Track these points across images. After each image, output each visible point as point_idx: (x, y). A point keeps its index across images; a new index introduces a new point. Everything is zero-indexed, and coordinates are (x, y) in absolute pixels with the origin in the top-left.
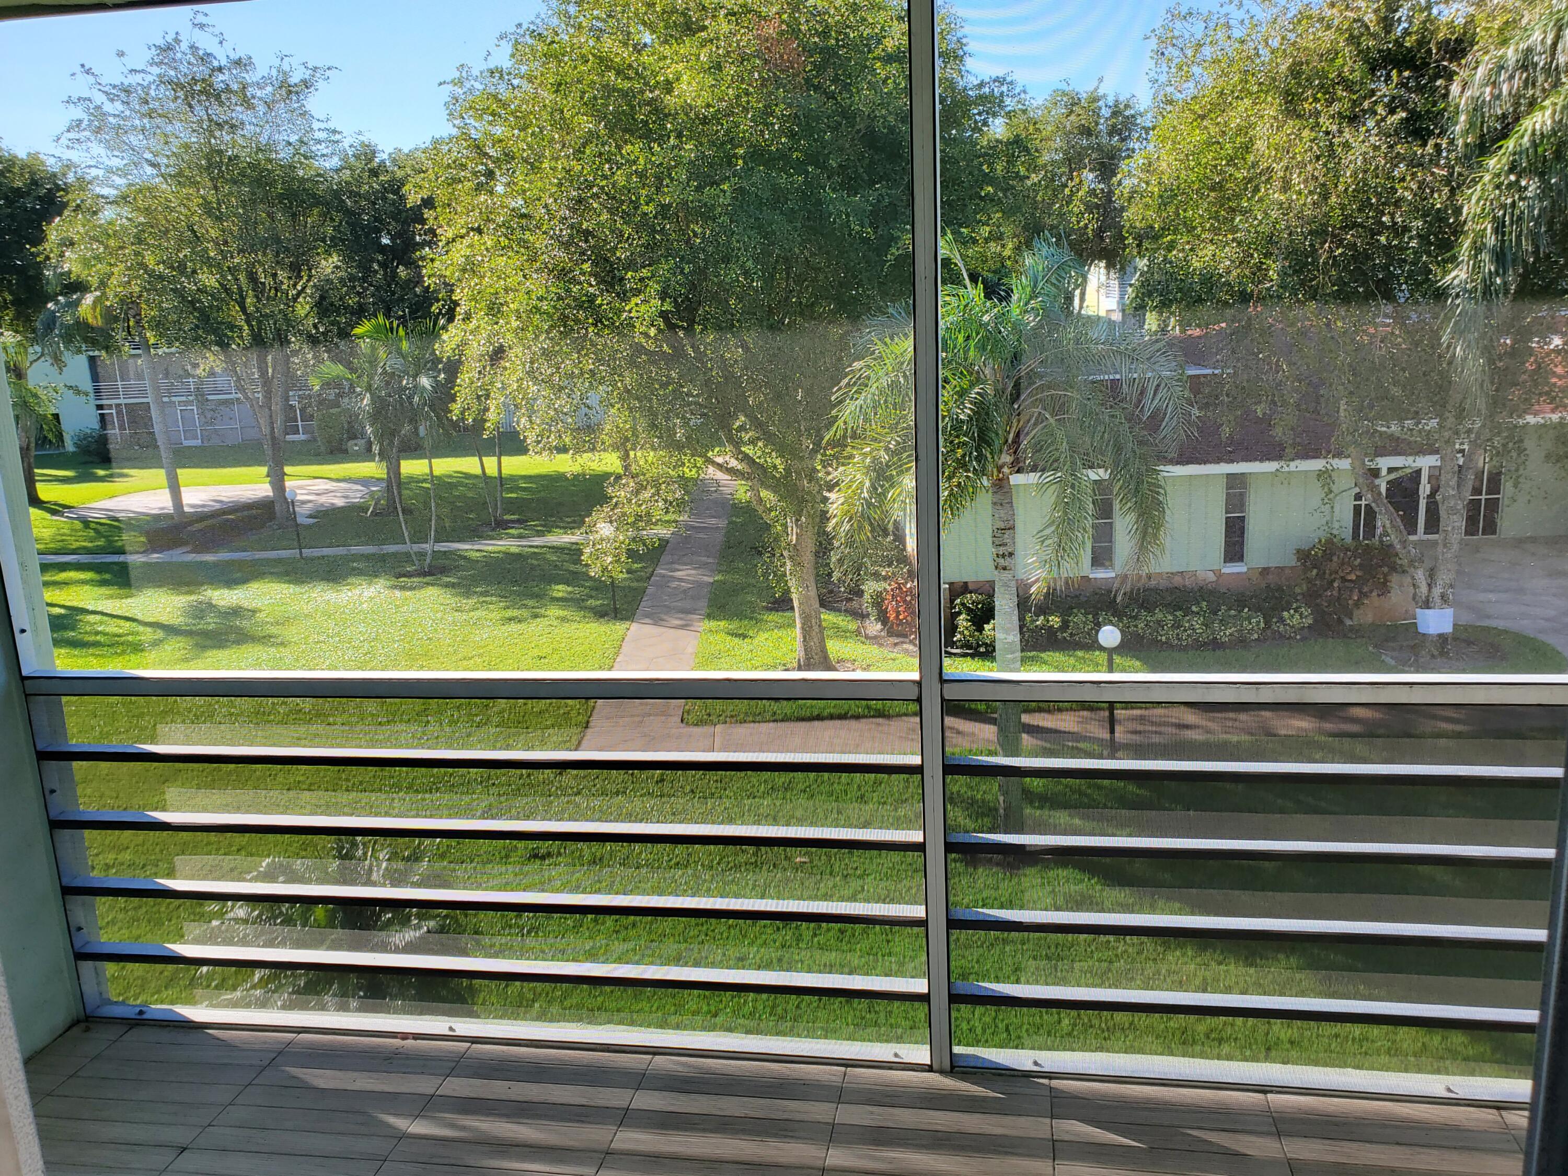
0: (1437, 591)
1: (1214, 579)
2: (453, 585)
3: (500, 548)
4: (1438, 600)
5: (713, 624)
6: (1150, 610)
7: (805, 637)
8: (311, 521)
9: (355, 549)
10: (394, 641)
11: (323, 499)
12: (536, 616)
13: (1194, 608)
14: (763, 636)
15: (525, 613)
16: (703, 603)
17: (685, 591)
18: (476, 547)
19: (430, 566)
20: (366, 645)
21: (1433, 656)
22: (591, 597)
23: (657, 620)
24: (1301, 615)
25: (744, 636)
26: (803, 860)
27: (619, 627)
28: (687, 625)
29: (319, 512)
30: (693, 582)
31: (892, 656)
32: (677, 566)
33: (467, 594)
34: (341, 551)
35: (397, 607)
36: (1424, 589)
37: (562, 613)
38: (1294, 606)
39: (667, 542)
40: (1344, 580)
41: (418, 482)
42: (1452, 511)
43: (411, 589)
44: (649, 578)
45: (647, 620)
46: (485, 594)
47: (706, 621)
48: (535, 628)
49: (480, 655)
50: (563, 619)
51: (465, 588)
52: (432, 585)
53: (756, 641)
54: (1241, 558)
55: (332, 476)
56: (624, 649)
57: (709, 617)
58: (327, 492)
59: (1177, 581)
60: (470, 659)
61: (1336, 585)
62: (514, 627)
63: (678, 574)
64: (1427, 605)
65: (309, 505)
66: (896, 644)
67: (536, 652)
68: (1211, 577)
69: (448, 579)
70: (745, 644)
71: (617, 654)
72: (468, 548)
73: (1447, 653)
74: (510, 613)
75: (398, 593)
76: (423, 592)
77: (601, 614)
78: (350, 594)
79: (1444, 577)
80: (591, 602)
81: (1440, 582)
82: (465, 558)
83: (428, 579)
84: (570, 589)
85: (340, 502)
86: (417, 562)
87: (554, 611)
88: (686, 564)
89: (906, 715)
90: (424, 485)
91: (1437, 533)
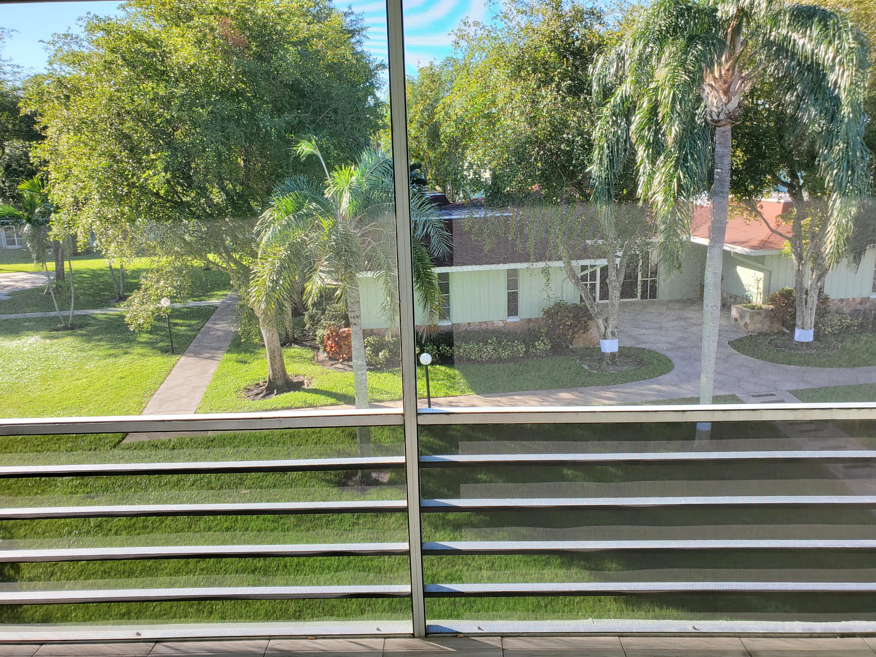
0: (609, 330)
1: (503, 325)
2: (82, 335)
3: (117, 313)
4: (610, 334)
5: (229, 356)
6: (467, 343)
7: (271, 363)
8: (9, 297)
9: (28, 315)
10: (37, 370)
11: (20, 284)
12: (126, 353)
13: (489, 341)
14: (256, 362)
15: (120, 351)
16: (227, 344)
17: (219, 337)
18: (103, 312)
19: (71, 324)
20: (19, 373)
21: (608, 364)
22: (162, 341)
23: (196, 354)
24: (545, 344)
25: (245, 362)
26: (246, 492)
27: (174, 359)
28: (213, 357)
29: (13, 292)
30: (224, 331)
31: (327, 371)
32: (219, 322)
33: (89, 341)
34: (20, 316)
35: (45, 349)
36: (603, 329)
37: (142, 351)
38: (541, 339)
39: (217, 307)
40: (565, 325)
41: (81, 273)
42: (614, 287)
43: (57, 338)
44: (199, 330)
45: (192, 355)
46: (100, 340)
47: (225, 354)
48: (123, 360)
49: (87, 377)
50: (142, 355)
51: (88, 338)
52: (71, 335)
53: (252, 365)
54: (516, 314)
55: (29, 270)
56: (173, 372)
57: (229, 351)
58: (23, 280)
59: (484, 326)
60: (80, 379)
61: (561, 327)
62: (111, 360)
63: (218, 327)
64: (605, 337)
65: (9, 288)
66: (332, 365)
67: (120, 375)
68: (501, 324)
69: (81, 332)
70: (245, 367)
71: (168, 375)
72: (98, 313)
73: (616, 362)
74: (112, 351)
75: (48, 341)
76: (64, 339)
77: (165, 351)
78: (18, 342)
79: (612, 323)
80: (162, 344)
81: (610, 325)
82: (94, 318)
83: (69, 331)
84: (151, 336)
85: (28, 286)
86: (63, 322)
87: (138, 350)
88: (223, 321)
89: (326, 405)
90: (84, 275)
91: (607, 299)
